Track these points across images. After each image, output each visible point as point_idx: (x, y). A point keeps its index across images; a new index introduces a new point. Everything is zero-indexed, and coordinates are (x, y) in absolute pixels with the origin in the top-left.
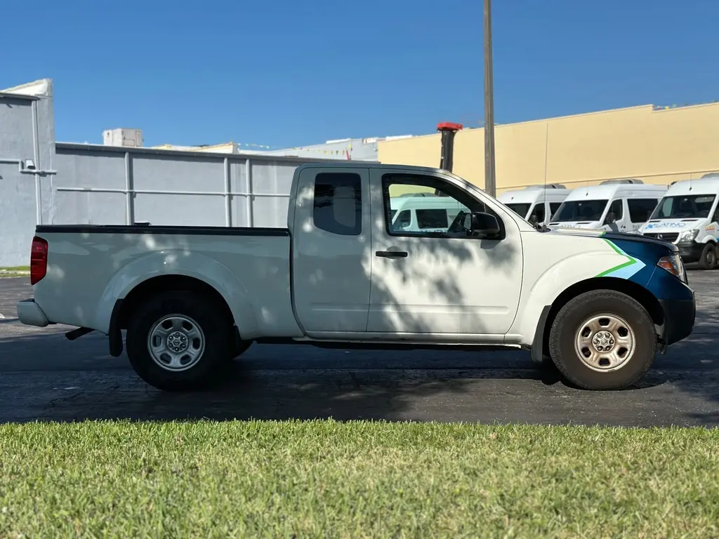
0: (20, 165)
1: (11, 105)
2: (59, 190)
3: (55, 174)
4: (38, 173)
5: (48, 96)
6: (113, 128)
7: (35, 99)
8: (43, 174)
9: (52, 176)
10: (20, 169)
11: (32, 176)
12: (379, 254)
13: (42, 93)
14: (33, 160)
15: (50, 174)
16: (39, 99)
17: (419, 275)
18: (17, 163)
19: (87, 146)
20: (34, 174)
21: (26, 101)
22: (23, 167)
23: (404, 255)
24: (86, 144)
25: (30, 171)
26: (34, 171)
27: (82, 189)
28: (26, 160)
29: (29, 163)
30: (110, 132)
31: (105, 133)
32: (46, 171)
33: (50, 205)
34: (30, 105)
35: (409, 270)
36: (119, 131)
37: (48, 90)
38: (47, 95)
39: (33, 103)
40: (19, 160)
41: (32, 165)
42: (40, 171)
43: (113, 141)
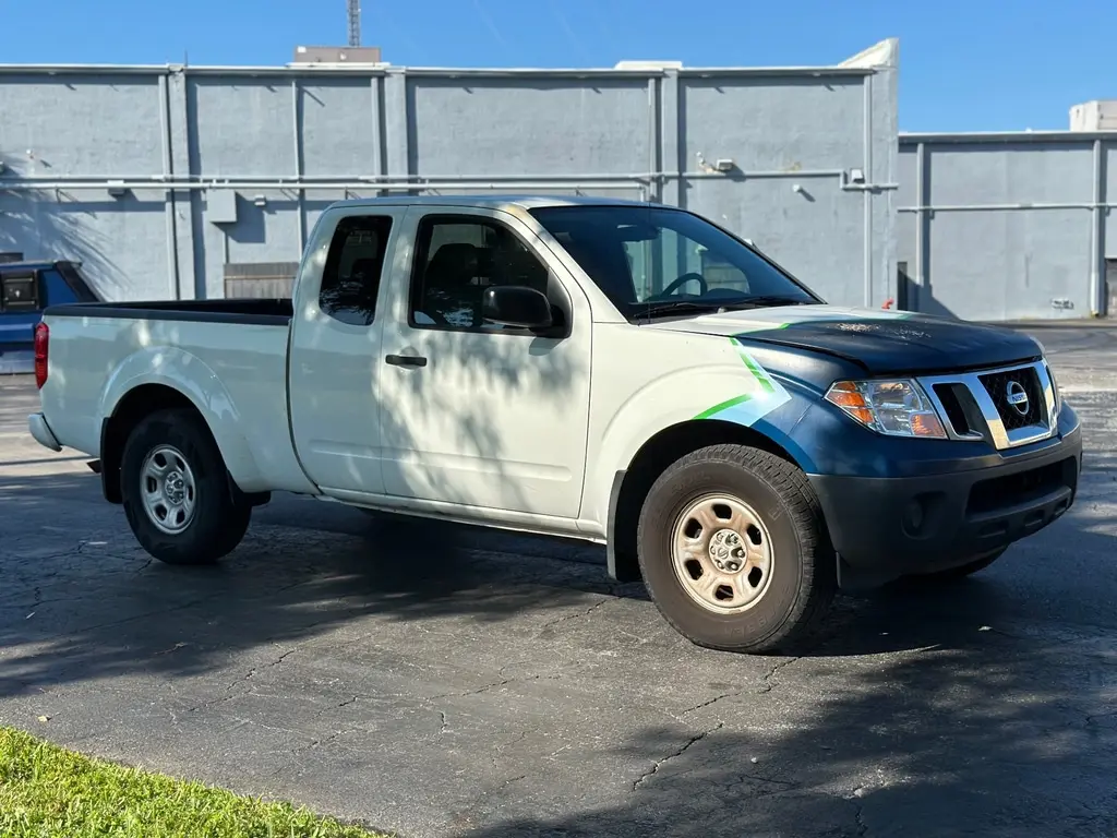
0: (841, 179)
1: (832, 87)
2: (900, 211)
3: (895, 188)
4: (869, 189)
5: (891, 67)
6: (1084, 101)
7: (871, 72)
8: (876, 190)
9: (890, 192)
10: (842, 185)
11: (860, 193)
12: (390, 360)
13: (881, 63)
14: (862, 169)
15: (887, 189)
16: (875, 72)
17: (441, 405)
18: (838, 175)
19: (1028, 135)
20: (863, 190)
21: (856, 77)
22: (846, 182)
23: (422, 362)
24: (1029, 131)
25: (856, 188)
26: (863, 186)
27: (1017, 206)
28: (851, 169)
29: (856, 174)
30: (1081, 107)
31: (1073, 110)
32: (882, 185)
33: (886, 239)
34: (862, 83)
35: (427, 391)
36: (1094, 104)
37: (891, 56)
38: (889, 65)
39: (867, 79)
40: (840, 171)
41: (860, 177)
42: (870, 185)
43: (1084, 122)
